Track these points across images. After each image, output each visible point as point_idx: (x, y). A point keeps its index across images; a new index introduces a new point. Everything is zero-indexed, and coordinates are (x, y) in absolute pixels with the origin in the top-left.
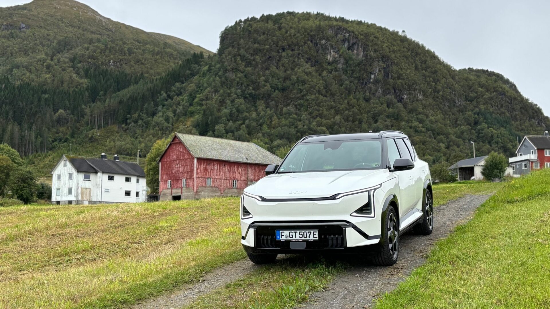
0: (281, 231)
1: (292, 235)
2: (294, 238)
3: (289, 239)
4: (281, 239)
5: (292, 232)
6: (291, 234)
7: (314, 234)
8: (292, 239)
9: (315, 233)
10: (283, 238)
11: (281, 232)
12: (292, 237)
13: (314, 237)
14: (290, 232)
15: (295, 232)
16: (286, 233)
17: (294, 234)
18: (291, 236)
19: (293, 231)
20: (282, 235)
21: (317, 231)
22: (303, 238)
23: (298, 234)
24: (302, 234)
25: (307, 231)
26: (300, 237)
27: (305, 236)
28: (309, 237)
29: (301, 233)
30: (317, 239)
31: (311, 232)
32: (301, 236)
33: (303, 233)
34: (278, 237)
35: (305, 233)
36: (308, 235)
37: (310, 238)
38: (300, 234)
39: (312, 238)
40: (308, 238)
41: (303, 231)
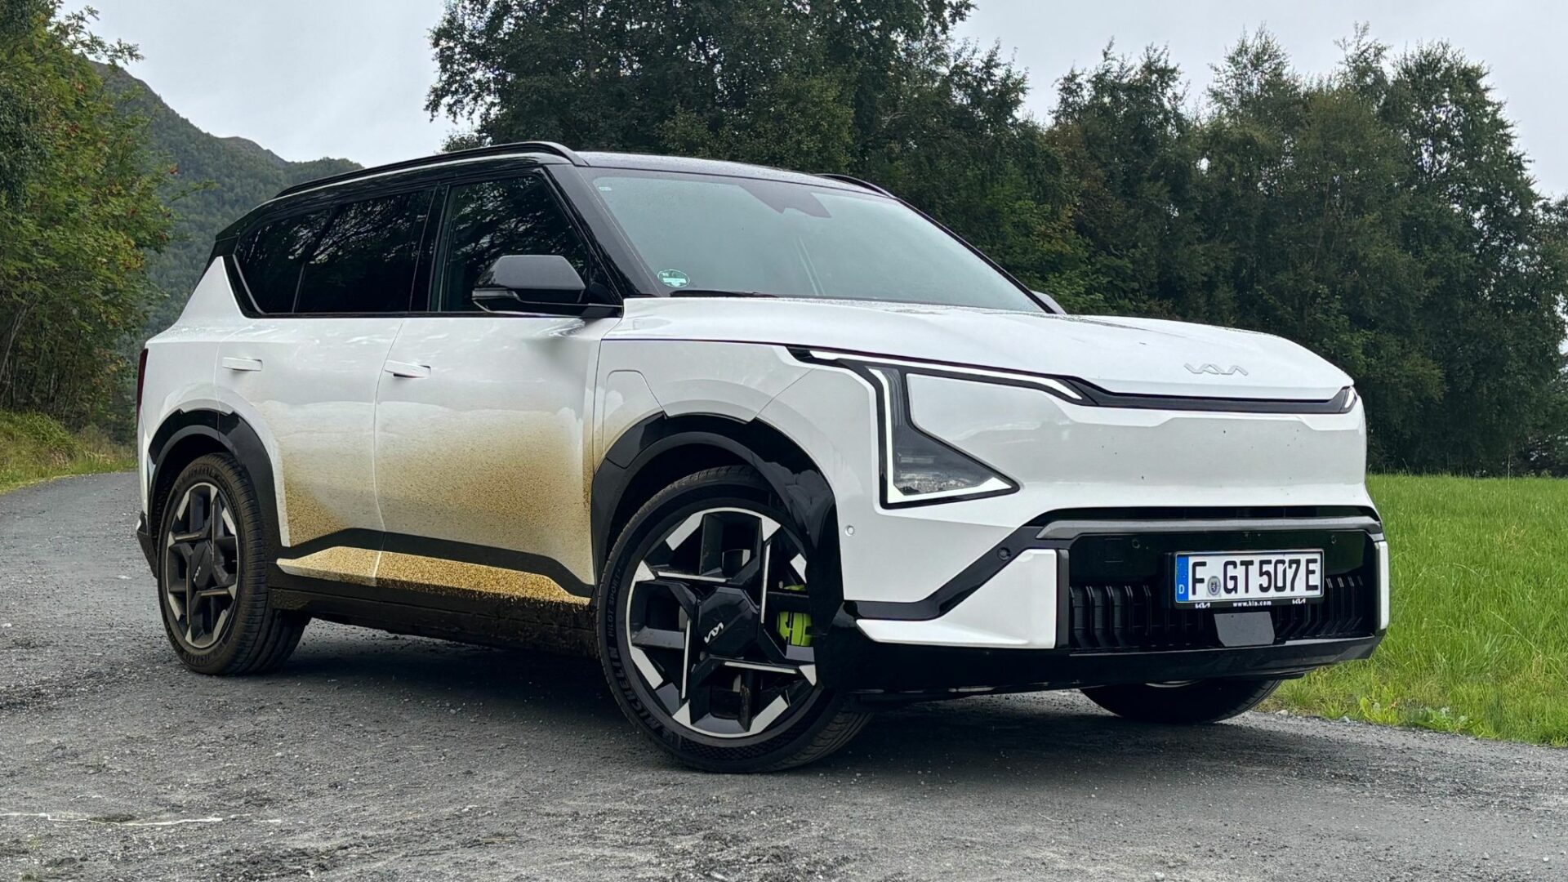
0: (1192, 560)
1: (1234, 578)
2: (1241, 594)
3: (1223, 596)
4: (1191, 598)
5: (1234, 564)
6: (1231, 571)
7: (1309, 572)
8: (1233, 596)
9: (1312, 566)
10: (1201, 596)
11: (1195, 565)
12: (1235, 589)
13: (1309, 587)
14: (1227, 564)
15: (1247, 564)
16: (1212, 566)
17: (1240, 572)
18: (1231, 585)
19: (1238, 559)
20: (1196, 581)
21: (1317, 557)
22: (1272, 594)
23: (1254, 570)
24: (1268, 573)
25: (1287, 558)
26: (1263, 589)
27: (1280, 584)
28: (1292, 589)
29: (1265, 568)
30: (1317, 593)
31: (1298, 562)
32: (1264, 581)
33: (1269, 568)
34: (1180, 589)
35: (1280, 567)
36: (1290, 573)
37: (1295, 594)
38: (1261, 574)
39: (1299, 592)
40: (1287, 593)
41: (1274, 558)
